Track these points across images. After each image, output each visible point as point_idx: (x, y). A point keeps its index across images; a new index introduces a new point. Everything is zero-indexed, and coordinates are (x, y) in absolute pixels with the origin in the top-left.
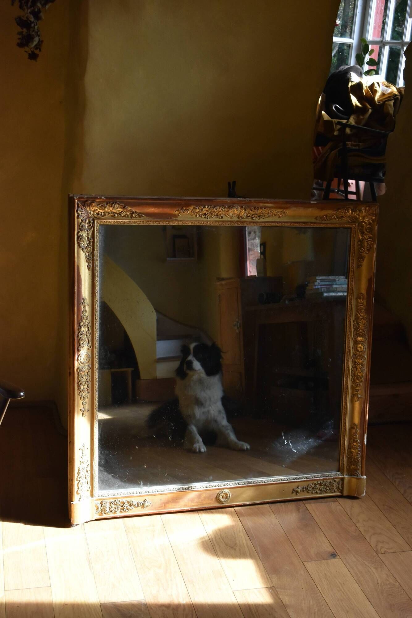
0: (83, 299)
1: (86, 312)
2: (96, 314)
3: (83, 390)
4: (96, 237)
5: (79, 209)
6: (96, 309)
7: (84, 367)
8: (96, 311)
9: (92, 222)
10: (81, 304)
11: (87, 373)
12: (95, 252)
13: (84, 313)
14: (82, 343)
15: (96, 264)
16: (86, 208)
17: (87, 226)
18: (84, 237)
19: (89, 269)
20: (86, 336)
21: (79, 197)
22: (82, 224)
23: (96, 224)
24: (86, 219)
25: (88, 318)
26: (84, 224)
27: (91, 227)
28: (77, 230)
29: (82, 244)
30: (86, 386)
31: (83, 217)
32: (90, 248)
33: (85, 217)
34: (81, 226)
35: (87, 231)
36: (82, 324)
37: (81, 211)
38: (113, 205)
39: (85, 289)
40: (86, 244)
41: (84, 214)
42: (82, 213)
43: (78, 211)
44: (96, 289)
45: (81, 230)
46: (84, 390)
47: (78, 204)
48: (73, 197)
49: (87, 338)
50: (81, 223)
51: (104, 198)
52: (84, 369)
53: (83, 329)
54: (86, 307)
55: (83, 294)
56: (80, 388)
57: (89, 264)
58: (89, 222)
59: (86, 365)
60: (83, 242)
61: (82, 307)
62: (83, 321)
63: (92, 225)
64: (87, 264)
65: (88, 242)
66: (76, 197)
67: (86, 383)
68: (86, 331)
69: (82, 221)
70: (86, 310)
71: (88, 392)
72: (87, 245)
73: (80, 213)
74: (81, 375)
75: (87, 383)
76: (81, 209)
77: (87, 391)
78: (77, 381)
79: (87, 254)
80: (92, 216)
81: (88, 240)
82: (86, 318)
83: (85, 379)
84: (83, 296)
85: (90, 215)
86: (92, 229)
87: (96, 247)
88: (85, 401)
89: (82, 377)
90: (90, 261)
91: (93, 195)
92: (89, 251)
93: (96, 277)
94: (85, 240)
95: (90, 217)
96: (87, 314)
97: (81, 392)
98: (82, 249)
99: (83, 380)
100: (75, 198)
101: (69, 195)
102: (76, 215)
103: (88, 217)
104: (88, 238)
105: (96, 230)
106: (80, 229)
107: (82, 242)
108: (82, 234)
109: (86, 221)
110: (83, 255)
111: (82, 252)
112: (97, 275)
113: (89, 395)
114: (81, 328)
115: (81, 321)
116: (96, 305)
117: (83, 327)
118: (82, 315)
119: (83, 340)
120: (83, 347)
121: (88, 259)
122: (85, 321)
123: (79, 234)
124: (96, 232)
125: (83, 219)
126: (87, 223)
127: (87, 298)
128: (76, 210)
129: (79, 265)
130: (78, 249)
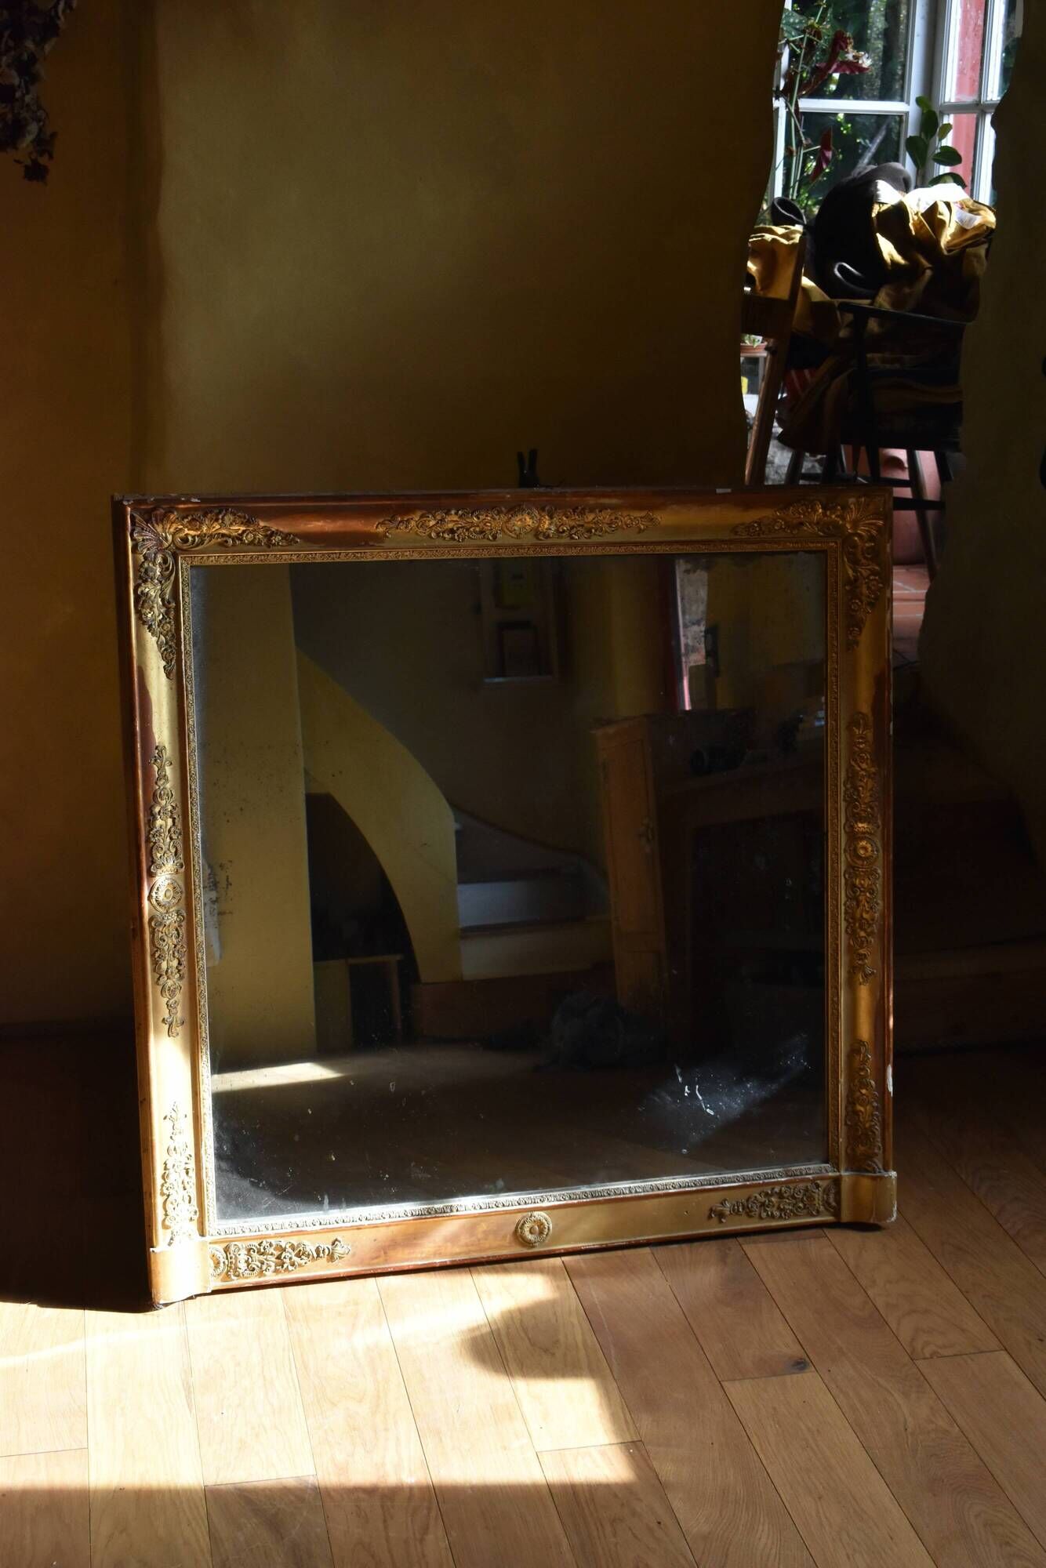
0: (157, 748)
1: (167, 780)
2: (191, 786)
3: (167, 971)
4: (183, 597)
5: (138, 529)
6: (190, 772)
7: (167, 915)
8: (191, 776)
9: (170, 560)
10: (153, 759)
11: (177, 929)
12: (182, 632)
13: (162, 782)
14: (159, 855)
15: (186, 662)
16: (153, 526)
17: (158, 570)
18: (152, 598)
19: (168, 676)
20: (168, 840)
21: (134, 500)
22: (146, 565)
23: (182, 564)
24: (155, 554)
25: (172, 795)
26: (151, 565)
27: (168, 572)
28: (135, 581)
29: (150, 615)
30: (175, 962)
31: (148, 549)
32: (170, 623)
33: (154, 549)
34: (143, 570)
35: (161, 582)
36: (157, 809)
37: (143, 535)
38: (220, 517)
39: (160, 724)
40: (159, 615)
41: (149, 542)
42: (143, 540)
43: (135, 535)
44: (188, 723)
45: (145, 581)
46: (170, 971)
47: (133, 518)
48: (120, 502)
49: (171, 843)
50: (144, 562)
51: (197, 500)
52: (168, 919)
53: (159, 822)
54: (166, 768)
55: (156, 736)
56: (160, 968)
57: (168, 663)
58: (165, 561)
59: (171, 910)
60: (151, 609)
61: (156, 769)
62: (159, 803)
63: (173, 566)
64: (163, 663)
65: (163, 610)
66: (128, 501)
67: (173, 953)
68: (169, 827)
69: (146, 558)
70: (165, 775)
71: (181, 977)
72: (161, 616)
73: (141, 538)
74: (160, 935)
75: (176, 953)
76: (143, 529)
77: (178, 974)
78: (151, 950)
79: (162, 638)
80: (170, 545)
81: (164, 605)
82: (168, 795)
83: (171, 944)
84: (157, 741)
85: (166, 544)
86: (172, 578)
87: (184, 621)
88: (175, 998)
89: (165, 941)
90: (169, 656)
91: (170, 494)
92: (167, 631)
93: (187, 695)
94: (155, 605)
95: (167, 548)
96: (168, 786)
97: (161, 976)
98: (150, 628)
99: (167, 947)
100: (126, 503)
101: (111, 497)
102: (130, 543)
103: (161, 549)
104: (163, 600)
105: (183, 580)
106: (141, 578)
107: (148, 610)
108: (147, 590)
109: (155, 558)
110: (151, 641)
111: (150, 634)
112: (189, 689)
113: (184, 983)
114: (155, 819)
115: (153, 803)
116: (192, 763)
117: (159, 817)
118: (157, 787)
119: (162, 849)
120: (161, 867)
121: (165, 650)
122: (164, 802)
123: (140, 590)
124: (182, 583)
125: (149, 554)
126: (160, 564)
127: (167, 748)
128: (129, 533)
129: (142, 666)
130: (138, 627)
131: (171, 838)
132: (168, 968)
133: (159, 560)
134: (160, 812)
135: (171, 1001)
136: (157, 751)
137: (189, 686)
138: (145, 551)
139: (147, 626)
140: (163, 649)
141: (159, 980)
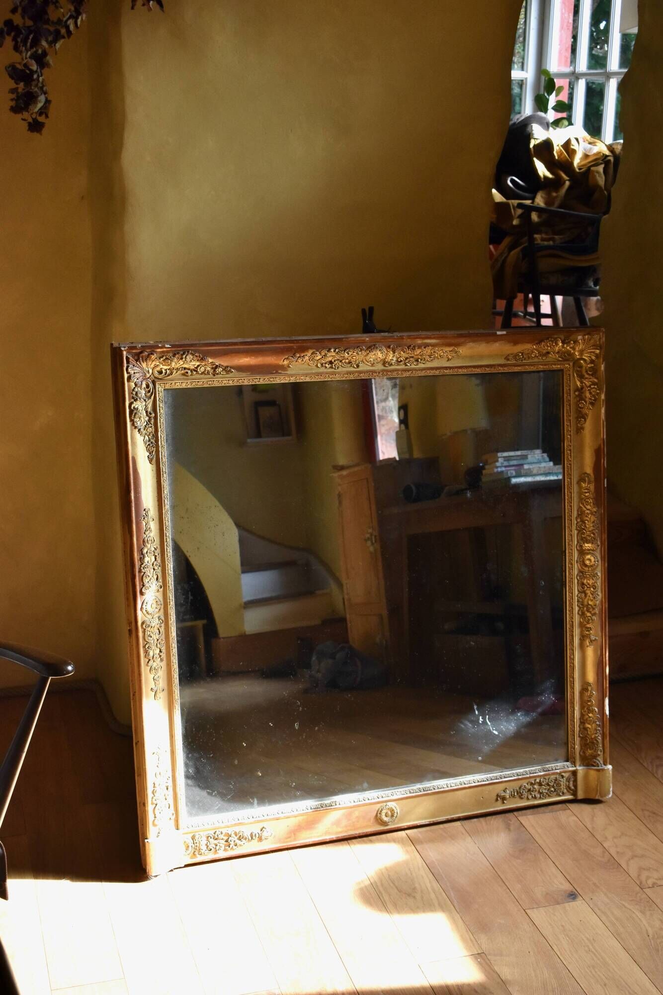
0: (144, 510)
1: (151, 531)
2: (166, 534)
3: (153, 657)
4: (159, 410)
5: (131, 366)
6: (165, 525)
7: (153, 620)
8: (166, 528)
9: (151, 386)
10: (142, 518)
11: (158, 629)
12: (159, 433)
13: (148, 533)
14: (147, 581)
15: (162, 453)
16: (140, 363)
17: (143, 392)
18: (140, 411)
19: (151, 462)
20: (152, 570)
21: (128, 347)
22: (136, 390)
23: (158, 388)
24: (142, 382)
25: (154, 540)
26: (139, 389)
27: (150, 394)
28: (129, 400)
29: (139, 423)
30: (158, 651)
31: (138, 379)
32: (151, 427)
33: (140, 379)
34: (134, 393)
35: (145, 400)
36: (145, 551)
37: (134, 370)
38: (184, 356)
39: (146, 494)
40: (144, 422)
41: (138, 374)
42: (134, 373)
43: (129, 370)
44: (164, 492)
45: (136, 400)
46: (155, 657)
47: (127, 359)
48: (120, 348)
49: (155, 572)
50: (134, 388)
51: (169, 346)
52: (153, 622)
53: (147, 559)
54: (151, 523)
55: (144, 502)
56: (149, 655)
57: (150, 454)
58: (148, 386)
59: (155, 616)
60: (140, 418)
61: (145, 524)
62: (147, 547)
63: (153, 390)
64: (148, 454)
65: (147, 419)
66: (124, 347)
68: (152, 562)
69: (136, 385)
70: (150, 528)
71: (162, 660)
72: (146, 423)
73: (132, 372)
74: (149, 633)
75: (158, 645)
76: (134, 366)
77: (160, 659)
78: (143, 643)
79: (146, 437)
80: (150, 376)
81: (147, 415)
82: (152, 540)
83: (155, 639)
84: (145, 505)
85: (148, 375)
86: (152, 397)
87: (160, 426)
88: (158, 674)
89: (151, 637)
90: (151, 449)
91: (151, 342)
92: (150, 433)
93: (163, 474)
94: (142, 416)
95: (148, 378)
96: (152, 535)
97: (149, 660)
98: (139, 430)
99: (153, 641)
100: (123, 349)
101: (112, 344)
102: (126, 376)
103: (145, 378)
104: (147, 412)
105: (159, 399)
106: (133, 398)
107: (138, 419)
108: (137, 406)
109: (141, 384)
110: (140, 439)
111: (139, 435)
112: (164, 470)
113: (164, 664)
114: (144, 557)
115: (143, 546)
116: (166, 519)
117: (147, 555)
118: (145, 536)
119: (149, 576)
120: (148, 589)
121: (149, 445)
122: (149, 546)
123: (133, 406)
124: (159, 401)
125: (138, 382)
126: (144, 388)
127: (151, 509)
128: (125, 368)
129: (135, 456)
130: (132, 430)
131: (154, 569)
132: (153, 655)
133: (144, 386)
134: (147, 552)
135: (156, 676)
136: (145, 512)
137: (164, 468)
138: (135, 380)
139: (137, 430)
140: (147, 444)
141: (148, 662)
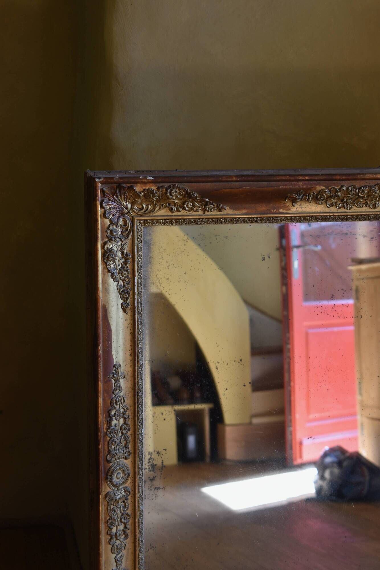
0: (114, 366)
1: (121, 390)
2: (138, 393)
3: (116, 534)
4: (137, 251)
5: (106, 200)
6: (138, 384)
7: (118, 492)
8: (139, 387)
9: (129, 223)
10: (111, 375)
11: (124, 502)
12: (136, 278)
13: (117, 392)
14: (113, 447)
15: (138, 300)
16: (117, 198)
17: (120, 230)
18: (115, 252)
19: (124, 311)
20: (120, 435)
21: (105, 178)
22: (111, 227)
23: (137, 226)
24: (118, 219)
25: (124, 400)
26: (114, 227)
27: (127, 232)
28: (102, 239)
29: (112, 266)
30: (122, 527)
31: (113, 215)
32: (127, 271)
33: (117, 215)
34: (109, 231)
35: (121, 240)
36: (113, 413)
37: (109, 205)
38: (169, 191)
39: (117, 348)
40: (119, 265)
41: (114, 210)
42: (110, 208)
43: (104, 205)
44: (138, 346)
45: (110, 240)
46: (118, 534)
47: (103, 191)
48: (94, 179)
49: (123, 437)
50: (109, 226)
51: (151, 178)
52: (118, 495)
53: (114, 422)
54: (121, 380)
55: (114, 357)
56: (111, 532)
57: (124, 301)
58: (125, 223)
59: (120, 487)
60: (114, 261)
61: (114, 382)
62: (115, 408)
63: (131, 228)
64: (121, 301)
65: (122, 261)
66: (99, 178)
67: (121, 520)
68: (121, 425)
69: (111, 222)
70: (120, 386)
71: (126, 538)
72: (121, 266)
73: (108, 207)
74: (112, 507)
75: (123, 520)
76: (110, 200)
77: (124, 536)
78: (105, 518)
79: (121, 282)
80: (129, 212)
81: (123, 257)
82: (121, 401)
83: (119, 513)
84: (115, 361)
85: (126, 211)
86: (130, 237)
87: (138, 270)
88: (121, 554)
89: (115, 511)
90: (126, 295)
91: (132, 172)
92: (125, 277)
93: (138, 325)
94: (117, 258)
95: (127, 214)
96: (121, 394)
97: (111, 538)
98: (112, 275)
99: (117, 516)
100: (97, 180)
101: (86, 173)
102: (100, 210)
103: (122, 214)
104: (122, 253)
105: (138, 238)
106: (107, 237)
107: (112, 262)
108: (111, 246)
109: (118, 221)
110: (113, 285)
111: (112, 279)
112: (140, 320)
113: (128, 543)
114: (111, 420)
115: (111, 408)
116: (139, 376)
117: (114, 418)
118: (114, 396)
119: (116, 442)
120: (115, 456)
121: (123, 291)
122: (118, 407)
123: (106, 246)
124: (137, 240)
125: (114, 219)
126: (121, 226)
127: (122, 365)
128: (98, 203)
129: (107, 305)
130: (104, 274)
131: (122, 433)
132: (116, 532)
133: (121, 222)
134: (115, 414)
135: (118, 556)
136: (114, 368)
137: (140, 318)
138: (111, 216)
139: (110, 274)
140: (121, 290)
141: (110, 540)
